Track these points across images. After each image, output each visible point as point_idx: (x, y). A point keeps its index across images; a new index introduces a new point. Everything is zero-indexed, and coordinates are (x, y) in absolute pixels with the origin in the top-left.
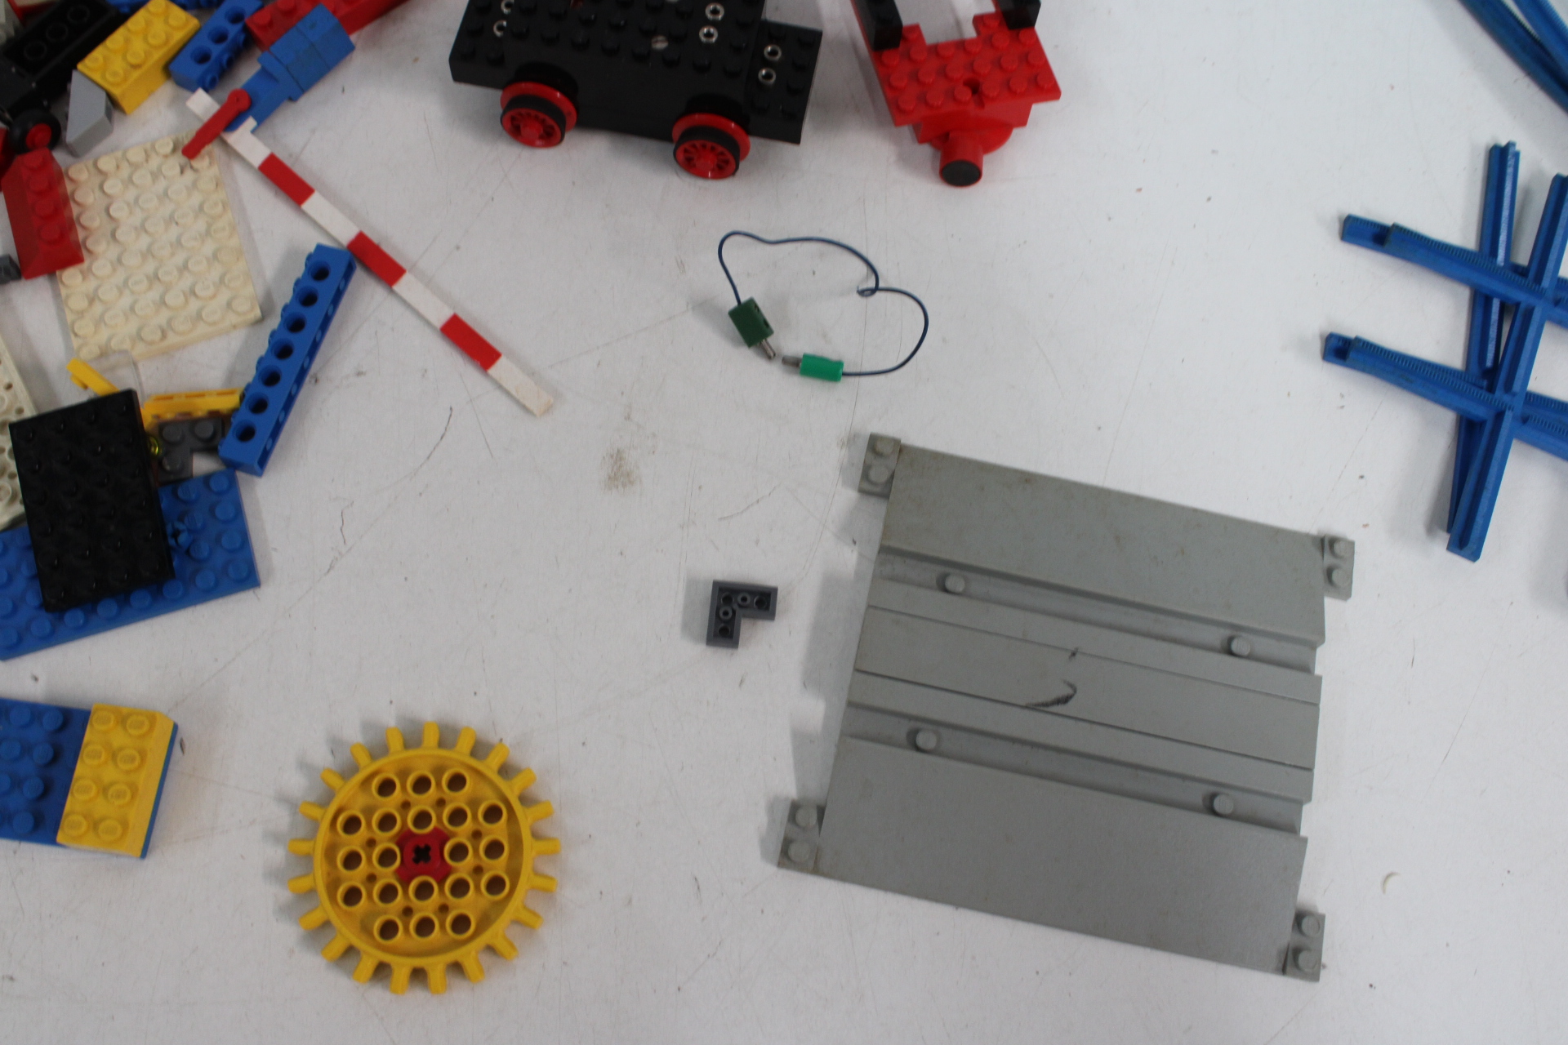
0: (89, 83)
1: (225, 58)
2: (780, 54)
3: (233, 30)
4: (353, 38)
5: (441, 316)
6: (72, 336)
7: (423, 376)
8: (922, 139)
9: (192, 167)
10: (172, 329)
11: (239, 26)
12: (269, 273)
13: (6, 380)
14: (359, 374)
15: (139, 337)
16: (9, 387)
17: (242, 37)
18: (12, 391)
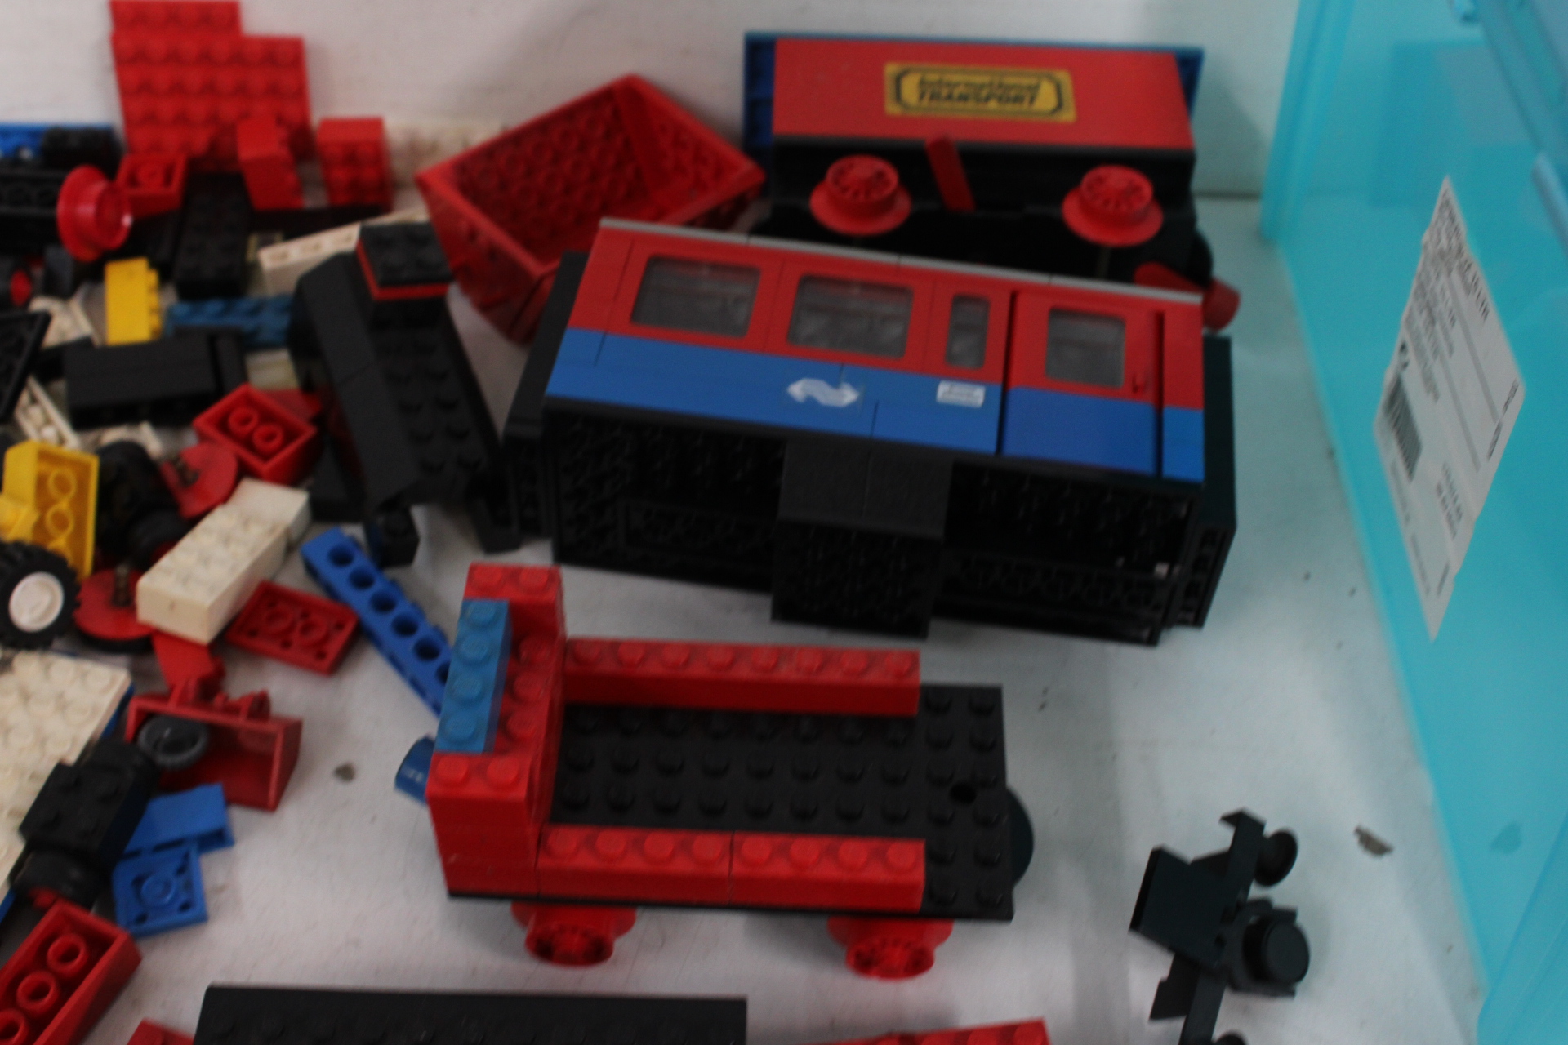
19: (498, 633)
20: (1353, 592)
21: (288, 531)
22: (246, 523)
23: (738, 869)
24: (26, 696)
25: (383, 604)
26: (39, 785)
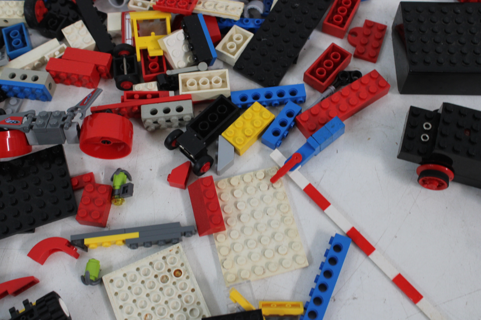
0: (228, 143)
1: (286, 134)
3: (289, 120)
5: (393, 275)
6: (222, 267)
7: (384, 302)
9: (272, 186)
10: (268, 269)
11: (292, 119)
13: (192, 287)
14: (354, 298)
15: (253, 270)
16: (193, 290)
17: (293, 124)
18: (194, 292)
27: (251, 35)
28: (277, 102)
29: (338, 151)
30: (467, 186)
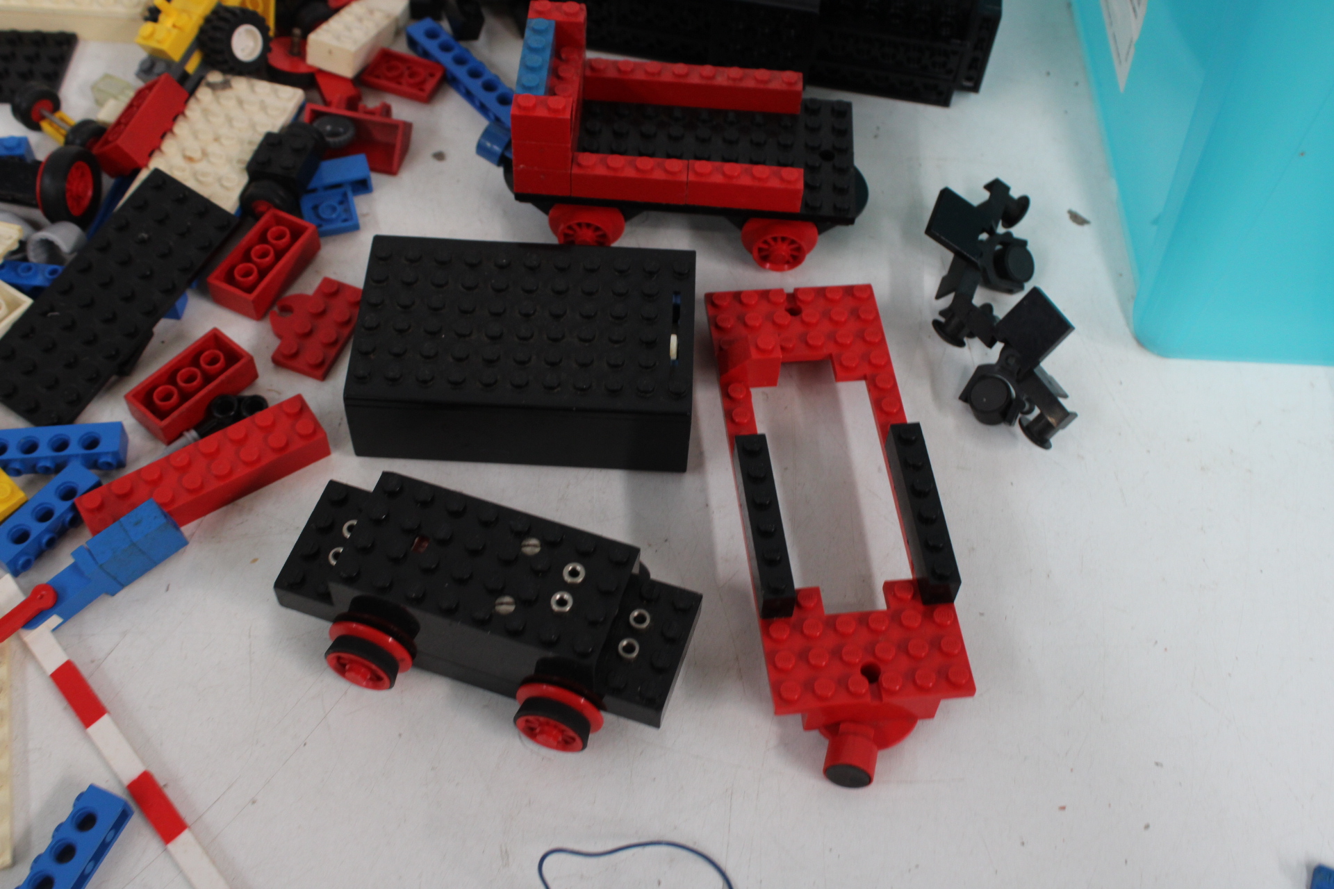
1: (45, 539)
2: (648, 621)
3: (61, 508)
4: (187, 529)
8: (808, 727)
11: (68, 504)
12: (35, 805)
17: (69, 516)
19: (550, 37)
20: (1077, 84)
21: (397, 20)
22: (371, 12)
23: (692, 178)
24: (240, 102)
25: (460, 61)
26: (255, 147)
27: (27, 302)
28: (48, 464)
29: (170, 587)
30: (464, 686)
